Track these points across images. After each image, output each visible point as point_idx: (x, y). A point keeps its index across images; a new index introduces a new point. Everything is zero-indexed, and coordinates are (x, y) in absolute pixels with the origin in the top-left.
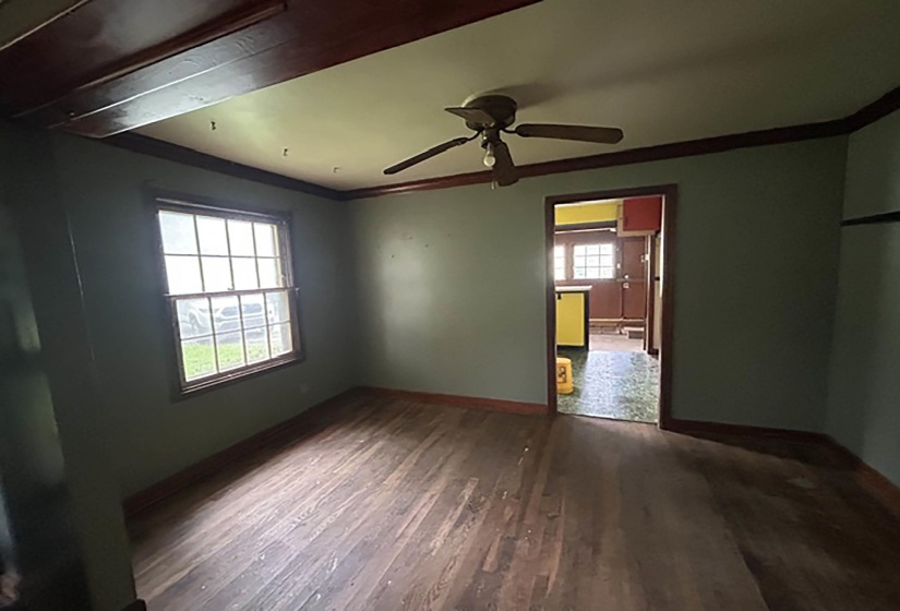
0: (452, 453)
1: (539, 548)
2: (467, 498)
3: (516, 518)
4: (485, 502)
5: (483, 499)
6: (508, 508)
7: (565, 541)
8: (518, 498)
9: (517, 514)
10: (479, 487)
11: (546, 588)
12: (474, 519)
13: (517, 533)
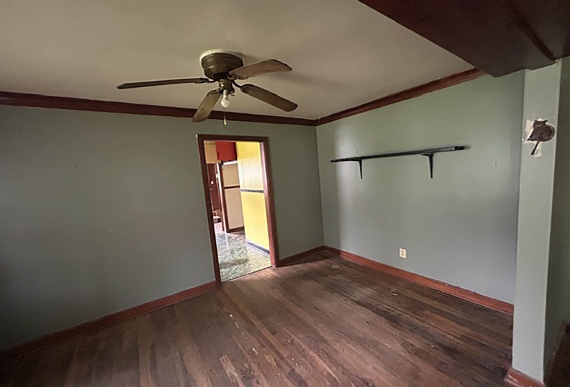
0: (182, 355)
1: (308, 363)
2: (236, 374)
3: (278, 359)
4: (250, 366)
5: (247, 366)
6: (267, 357)
7: (311, 349)
8: (264, 347)
9: (275, 356)
10: (233, 361)
11: (335, 379)
12: (258, 382)
13: (290, 366)
